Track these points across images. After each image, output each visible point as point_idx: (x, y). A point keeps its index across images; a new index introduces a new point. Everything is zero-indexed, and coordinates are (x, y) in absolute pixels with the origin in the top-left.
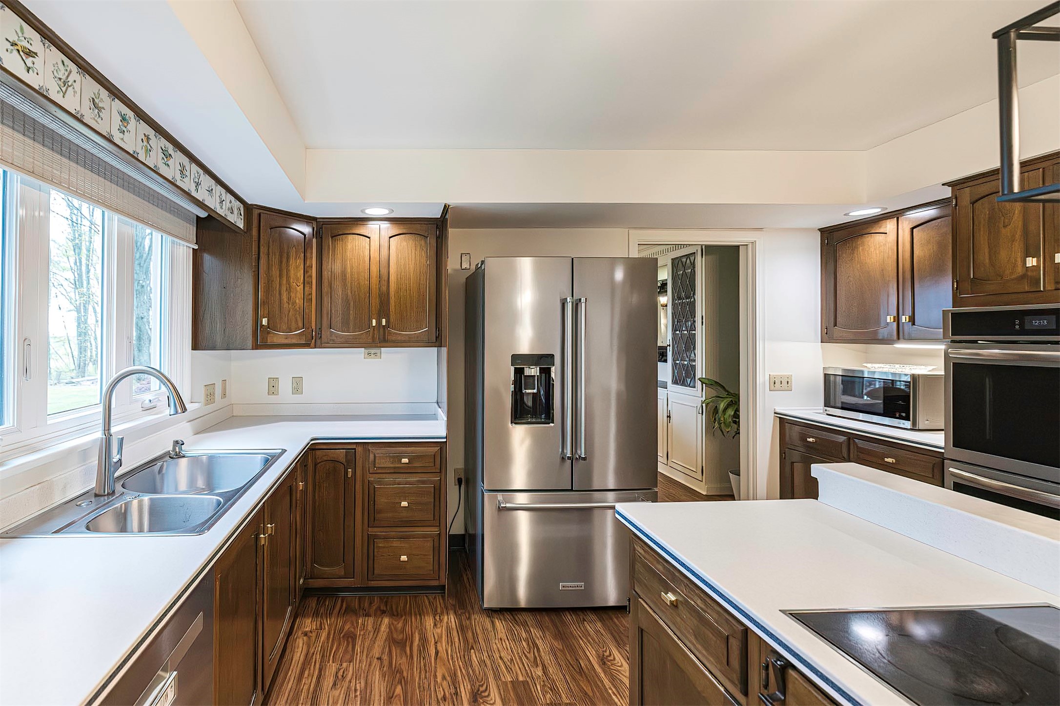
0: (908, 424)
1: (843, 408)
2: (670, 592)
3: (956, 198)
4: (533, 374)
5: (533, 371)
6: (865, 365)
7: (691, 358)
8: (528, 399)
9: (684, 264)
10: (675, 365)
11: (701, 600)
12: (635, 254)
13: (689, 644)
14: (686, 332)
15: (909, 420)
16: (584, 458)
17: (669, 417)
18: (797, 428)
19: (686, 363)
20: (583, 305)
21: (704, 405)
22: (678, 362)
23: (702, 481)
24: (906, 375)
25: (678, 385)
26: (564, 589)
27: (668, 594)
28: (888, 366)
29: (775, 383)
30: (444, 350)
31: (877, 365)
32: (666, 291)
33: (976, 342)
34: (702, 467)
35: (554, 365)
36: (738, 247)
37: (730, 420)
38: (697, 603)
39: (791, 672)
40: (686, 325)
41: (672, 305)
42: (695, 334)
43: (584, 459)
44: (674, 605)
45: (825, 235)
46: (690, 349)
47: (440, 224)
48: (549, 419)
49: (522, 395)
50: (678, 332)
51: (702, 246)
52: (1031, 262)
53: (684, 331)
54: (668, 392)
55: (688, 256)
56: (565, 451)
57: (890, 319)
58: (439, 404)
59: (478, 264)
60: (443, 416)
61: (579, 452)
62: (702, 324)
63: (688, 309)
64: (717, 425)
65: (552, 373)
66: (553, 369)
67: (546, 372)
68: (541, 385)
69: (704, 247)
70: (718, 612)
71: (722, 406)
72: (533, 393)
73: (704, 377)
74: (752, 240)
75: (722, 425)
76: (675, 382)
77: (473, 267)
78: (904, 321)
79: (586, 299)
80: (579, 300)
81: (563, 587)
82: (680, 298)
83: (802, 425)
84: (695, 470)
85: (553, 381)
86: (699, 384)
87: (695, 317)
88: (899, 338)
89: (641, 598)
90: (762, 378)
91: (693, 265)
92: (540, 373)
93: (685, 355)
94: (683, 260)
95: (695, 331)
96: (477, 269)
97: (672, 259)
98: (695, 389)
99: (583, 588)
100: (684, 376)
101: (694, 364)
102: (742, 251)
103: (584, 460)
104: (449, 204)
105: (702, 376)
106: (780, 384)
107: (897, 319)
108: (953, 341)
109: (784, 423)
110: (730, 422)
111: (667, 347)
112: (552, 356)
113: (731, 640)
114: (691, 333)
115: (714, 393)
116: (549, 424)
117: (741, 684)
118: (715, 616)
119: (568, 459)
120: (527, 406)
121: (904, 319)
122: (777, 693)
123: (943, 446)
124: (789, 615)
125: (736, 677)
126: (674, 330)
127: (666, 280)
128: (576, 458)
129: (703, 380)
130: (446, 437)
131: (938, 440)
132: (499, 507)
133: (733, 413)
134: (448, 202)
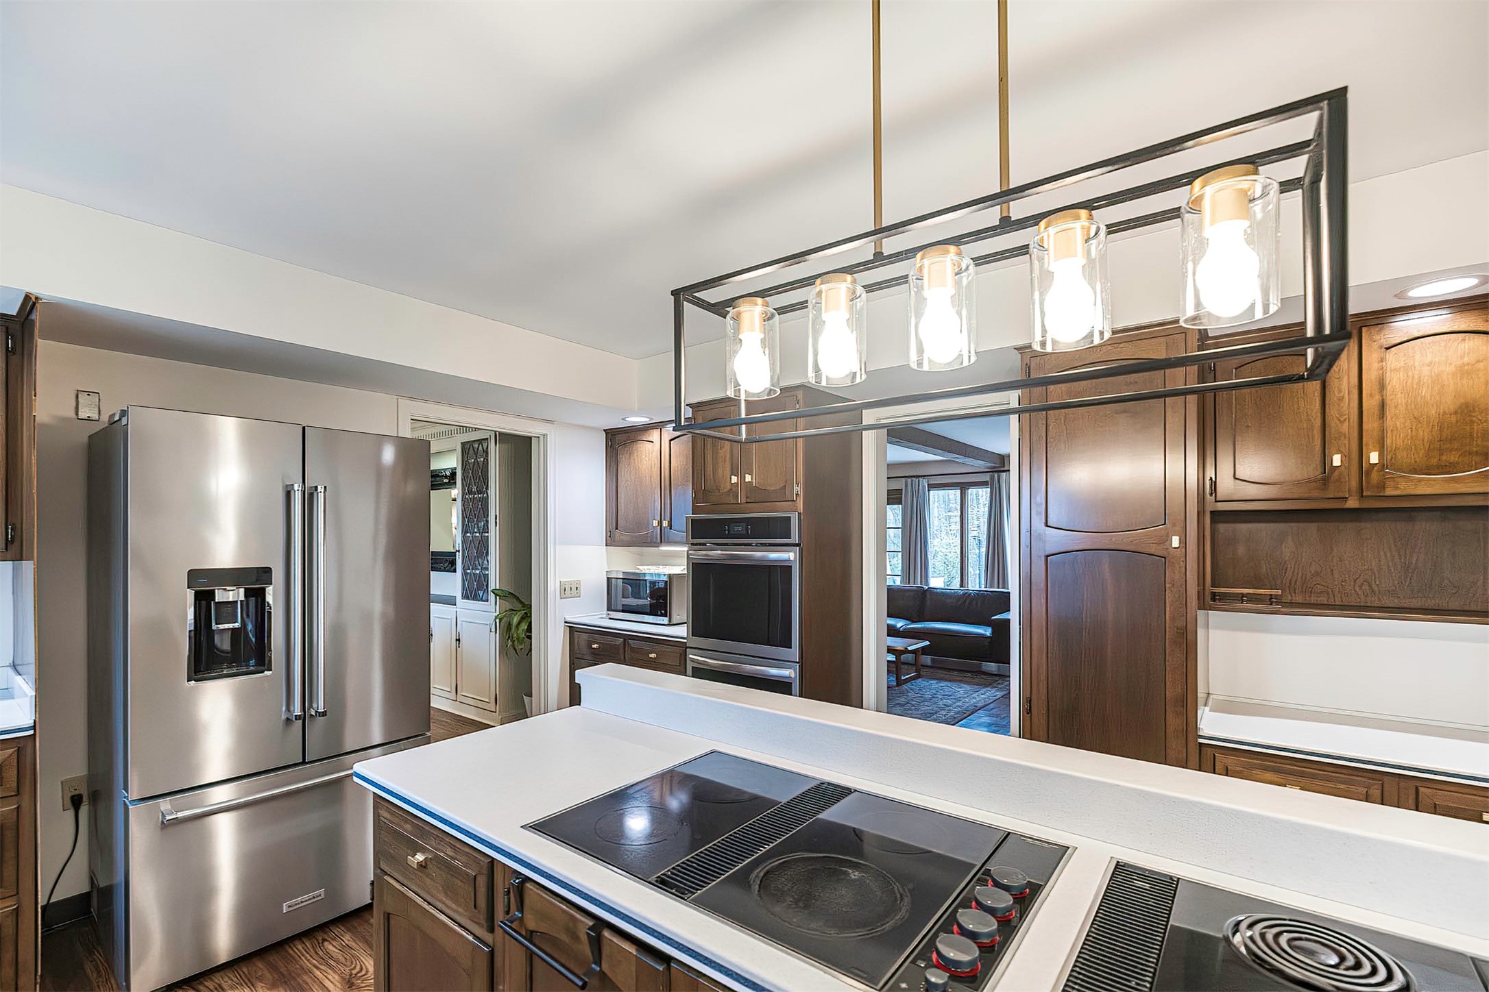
0: (665, 620)
1: (623, 611)
2: (418, 852)
3: (694, 419)
4: (231, 599)
5: (235, 594)
6: (638, 567)
7: (484, 566)
8: (222, 640)
9: (476, 450)
10: (465, 575)
11: (451, 847)
12: (406, 433)
13: (440, 905)
14: (478, 534)
15: (666, 616)
16: (323, 712)
17: (458, 640)
18: (585, 636)
19: (478, 572)
20: (321, 496)
21: (498, 621)
22: (469, 571)
23: (495, 712)
24: (665, 575)
25: (469, 600)
26: (291, 909)
27: (416, 856)
28: (654, 567)
29: (565, 590)
30: (28, 567)
31: (646, 567)
32: (455, 483)
33: (704, 544)
34: (496, 694)
35: (271, 584)
36: (530, 438)
37: (523, 636)
38: (446, 853)
39: (528, 885)
40: (478, 526)
41: (462, 500)
42: (488, 536)
43: (324, 714)
44: (422, 866)
45: (609, 435)
46: (482, 555)
47: (15, 328)
48: (263, 663)
49: (211, 633)
50: (469, 535)
51: (495, 432)
52: (734, 479)
53: (476, 532)
54: (458, 610)
55: (480, 441)
56: (292, 709)
57: (655, 523)
58: (18, 668)
59: (114, 414)
60: (25, 688)
61: (315, 705)
62: (496, 526)
63: (480, 506)
64: (510, 643)
65: (267, 595)
66: (270, 590)
67: (256, 595)
68: (248, 616)
69: (497, 433)
70: (468, 853)
71: (515, 620)
72: (233, 630)
73: (498, 588)
74: (544, 432)
75: (516, 642)
76: (466, 596)
77: (105, 418)
78: (664, 525)
79: (325, 487)
80: (314, 489)
81: (289, 906)
82: (470, 492)
83: (591, 631)
84: (487, 700)
85: (270, 609)
86: (492, 597)
87: (488, 515)
88: (661, 542)
89: (387, 874)
90: (553, 586)
91: (486, 452)
92: (246, 596)
93: (477, 562)
94: (474, 445)
95: (488, 532)
96: (112, 423)
97: (462, 443)
98: (489, 603)
99: (323, 896)
100: (475, 589)
101: (487, 572)
102: (534, 441)
103: (323, 716)
104: (38, 295)
105: (496, 586)
106: (570, 591)
107: (660, 523)
108: (692, 544)
109: (574, 630)
110: (524, 638)
111: (455, 553)
112: (268, 571)
113: (478, 879)
114: (484, 536)
115: (508, 606)
116: (263, 672)
117: (487, 922)
118: (464, 859)
119: (296, 719)
120: (217, 649)
121: (665, 524)
122: (516, 913)
123: (686, 637)
124: (530, 829)
125: (482, 918)
126: (465, 530)
127: (455, 468)
128: (312, 715)
129: (495, 591)
130: (34, 727)
131: (682, 631)
132: (162, 822)
133: (526, 627)
134: (35, 290)
